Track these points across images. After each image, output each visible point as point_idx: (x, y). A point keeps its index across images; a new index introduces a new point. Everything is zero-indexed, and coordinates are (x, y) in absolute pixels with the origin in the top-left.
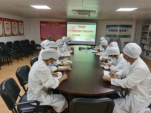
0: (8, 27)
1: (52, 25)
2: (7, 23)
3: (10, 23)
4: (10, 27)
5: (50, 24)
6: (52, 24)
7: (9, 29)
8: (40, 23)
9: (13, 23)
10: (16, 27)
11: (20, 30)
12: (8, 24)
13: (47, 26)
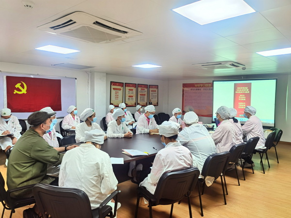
0: (131, 95)
1: (200, 90)
2: (129, 90)
3: (134, 89)
4: (134, 94)
5: (197, 87)
6: (200, 87)
7: (132, 97)
8: (183, 87)
9: (140, 89)
10: (145, 95)
11: (152, 98)
12: (132, 90)
13: (192, 91)
